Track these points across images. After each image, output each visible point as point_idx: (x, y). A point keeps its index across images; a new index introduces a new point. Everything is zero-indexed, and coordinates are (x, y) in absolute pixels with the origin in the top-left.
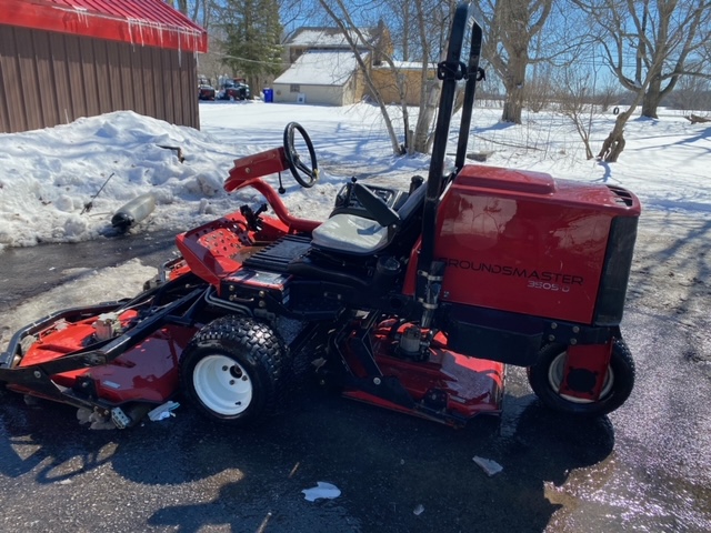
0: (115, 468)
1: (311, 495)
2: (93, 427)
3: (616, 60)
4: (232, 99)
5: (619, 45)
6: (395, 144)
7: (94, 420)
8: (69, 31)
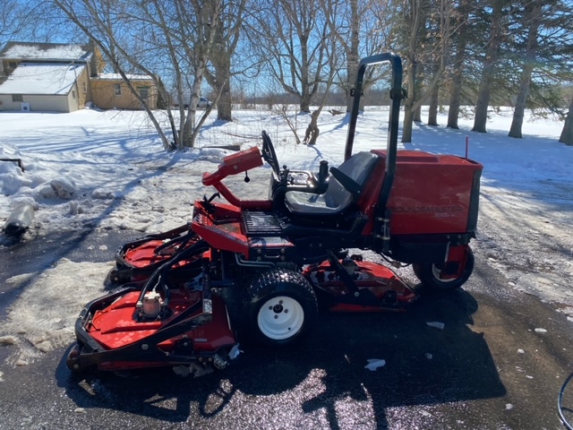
0: (246, 392)
2: (197, 375)
3: (278, 73)
5: (279, 62)
6: (165, 141)
7: (195, 370)
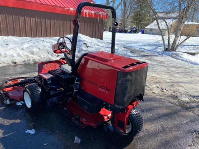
1: (28, 131)
4: (132, 33)
6: (165, 47)
8: (68, 14)
